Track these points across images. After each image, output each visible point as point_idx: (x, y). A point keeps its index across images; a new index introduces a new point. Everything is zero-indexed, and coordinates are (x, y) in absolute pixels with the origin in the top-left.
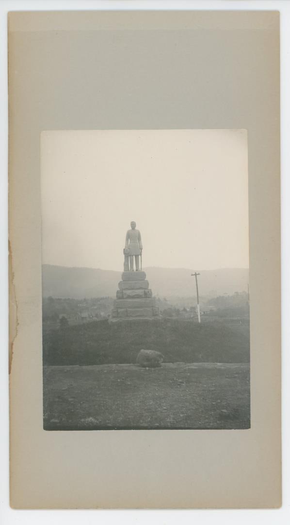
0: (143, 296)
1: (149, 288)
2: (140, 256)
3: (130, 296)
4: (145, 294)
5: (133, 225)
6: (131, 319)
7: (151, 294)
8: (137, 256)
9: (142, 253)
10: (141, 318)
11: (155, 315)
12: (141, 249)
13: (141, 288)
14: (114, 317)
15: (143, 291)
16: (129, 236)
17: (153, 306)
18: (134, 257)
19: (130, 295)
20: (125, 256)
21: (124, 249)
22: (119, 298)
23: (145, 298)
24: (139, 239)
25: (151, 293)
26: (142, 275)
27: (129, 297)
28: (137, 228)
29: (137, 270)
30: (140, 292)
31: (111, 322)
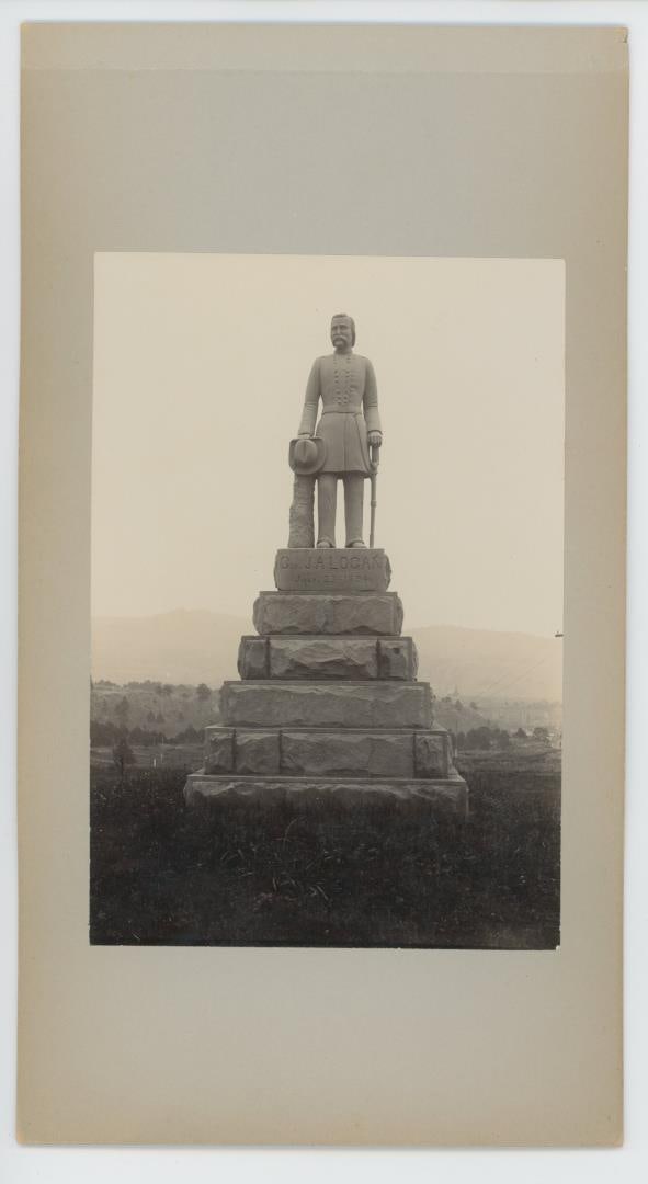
0: (372, 671)
1: (406, 631)
2: (367, 482)
3: (302, 667)
4: (382, 659)
5: (343, 335)
6: (296, 785)
7: (411, 664)
8: (352, 478)
9: (381, 468)
10: (353, 786)
11: (422, 773)
12: (375, 445)
13: (363, 631)
14: (216, 770)
15: (371, 642)
16: (320, 387)
17: (417, 726)
18: (340, 483)
19: (307, 661)
20: (298, 476)
21: (293, 443)
22: (248, 672)
23: (379, 678)
24: (369, 399)
25: (413, 655)
26: (372, 568)
27: (300, 672)
28: (357, 350)
29: (350, 545)
30: (355, 649)
31: (198, 795)
